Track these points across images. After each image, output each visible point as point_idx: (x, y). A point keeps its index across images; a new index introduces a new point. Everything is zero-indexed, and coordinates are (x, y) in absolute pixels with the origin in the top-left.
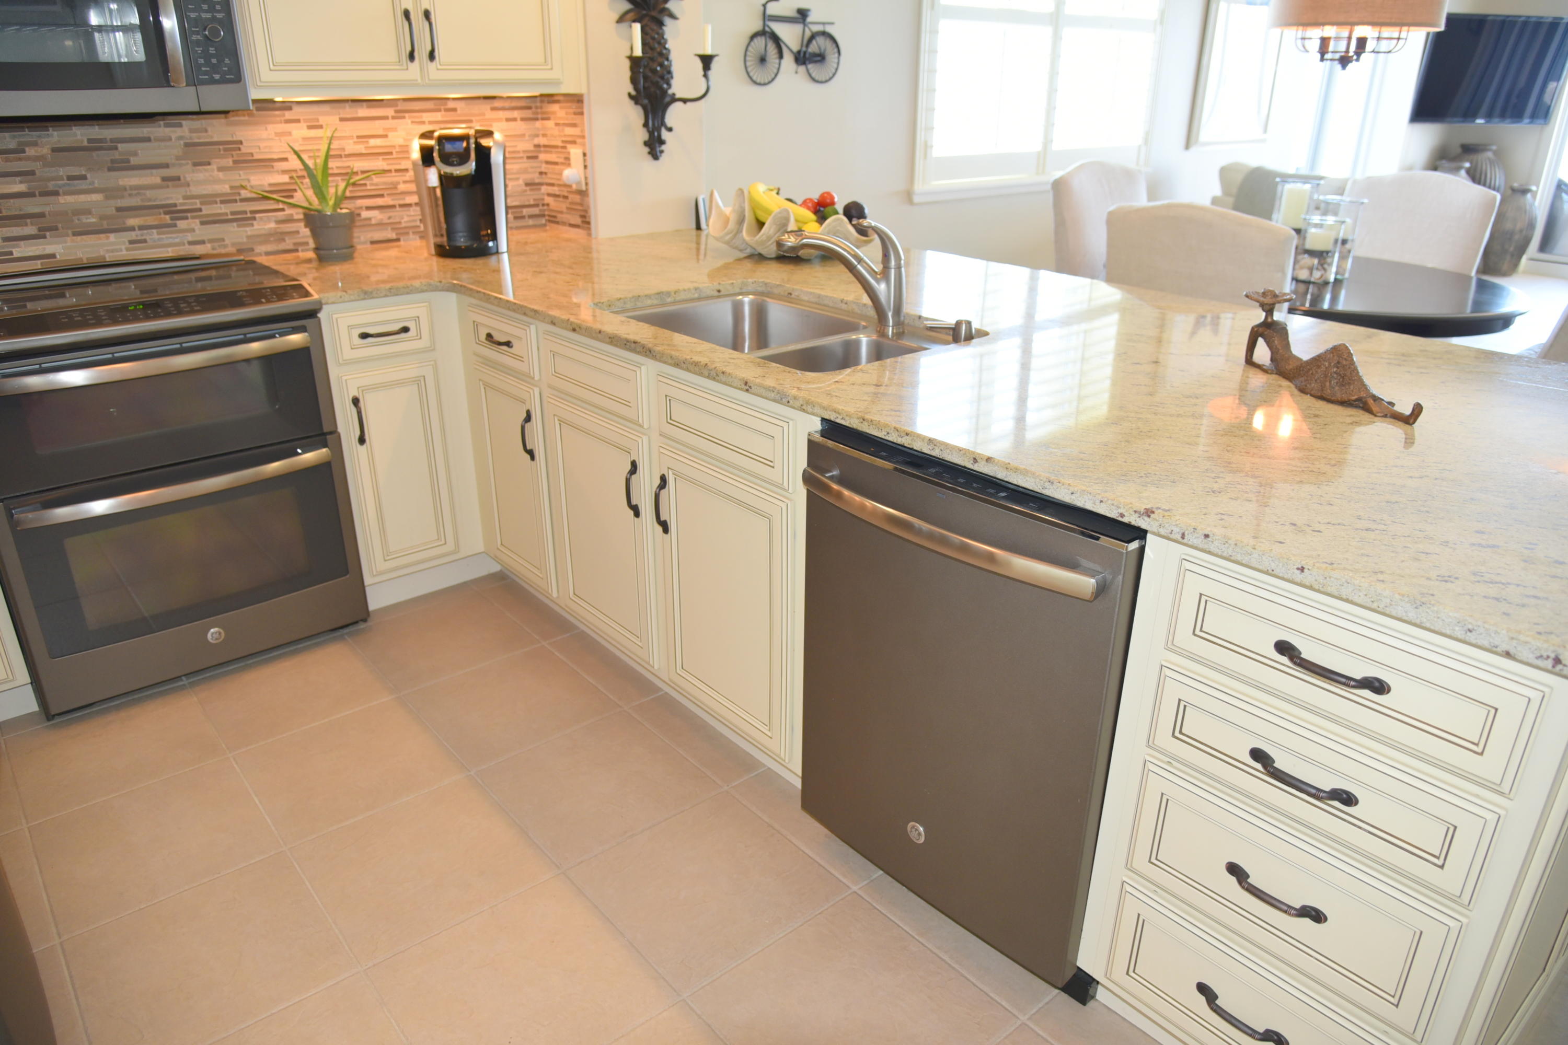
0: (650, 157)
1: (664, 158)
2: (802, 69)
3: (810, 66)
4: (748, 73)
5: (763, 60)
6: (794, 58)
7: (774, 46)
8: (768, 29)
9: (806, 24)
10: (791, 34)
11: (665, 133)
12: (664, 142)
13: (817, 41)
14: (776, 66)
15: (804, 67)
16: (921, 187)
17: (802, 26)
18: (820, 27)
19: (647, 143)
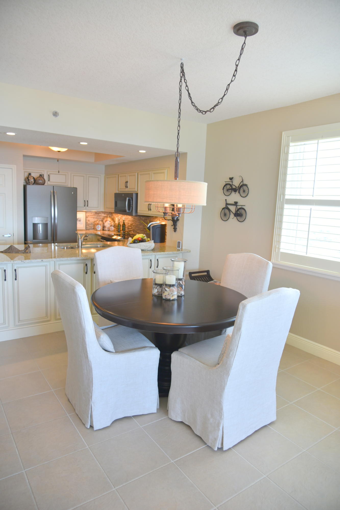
0: (174, 231)
1: (177, 232)
2: (235, 218)
3: (237, 217)
4: (221, 218)
5: (225, 215)
6: (233, 215)
7: (228, 211)
8: (227, 207)
9: (237, 206)
10: (233, 208)
11: (177, 227)
12: (177, 229)
13: (240, 210)
14: (229, 216)
15: (236, 217)
16: (274, 261)
17: (235, 206)
18: (241, 207)
19: (174, 228)
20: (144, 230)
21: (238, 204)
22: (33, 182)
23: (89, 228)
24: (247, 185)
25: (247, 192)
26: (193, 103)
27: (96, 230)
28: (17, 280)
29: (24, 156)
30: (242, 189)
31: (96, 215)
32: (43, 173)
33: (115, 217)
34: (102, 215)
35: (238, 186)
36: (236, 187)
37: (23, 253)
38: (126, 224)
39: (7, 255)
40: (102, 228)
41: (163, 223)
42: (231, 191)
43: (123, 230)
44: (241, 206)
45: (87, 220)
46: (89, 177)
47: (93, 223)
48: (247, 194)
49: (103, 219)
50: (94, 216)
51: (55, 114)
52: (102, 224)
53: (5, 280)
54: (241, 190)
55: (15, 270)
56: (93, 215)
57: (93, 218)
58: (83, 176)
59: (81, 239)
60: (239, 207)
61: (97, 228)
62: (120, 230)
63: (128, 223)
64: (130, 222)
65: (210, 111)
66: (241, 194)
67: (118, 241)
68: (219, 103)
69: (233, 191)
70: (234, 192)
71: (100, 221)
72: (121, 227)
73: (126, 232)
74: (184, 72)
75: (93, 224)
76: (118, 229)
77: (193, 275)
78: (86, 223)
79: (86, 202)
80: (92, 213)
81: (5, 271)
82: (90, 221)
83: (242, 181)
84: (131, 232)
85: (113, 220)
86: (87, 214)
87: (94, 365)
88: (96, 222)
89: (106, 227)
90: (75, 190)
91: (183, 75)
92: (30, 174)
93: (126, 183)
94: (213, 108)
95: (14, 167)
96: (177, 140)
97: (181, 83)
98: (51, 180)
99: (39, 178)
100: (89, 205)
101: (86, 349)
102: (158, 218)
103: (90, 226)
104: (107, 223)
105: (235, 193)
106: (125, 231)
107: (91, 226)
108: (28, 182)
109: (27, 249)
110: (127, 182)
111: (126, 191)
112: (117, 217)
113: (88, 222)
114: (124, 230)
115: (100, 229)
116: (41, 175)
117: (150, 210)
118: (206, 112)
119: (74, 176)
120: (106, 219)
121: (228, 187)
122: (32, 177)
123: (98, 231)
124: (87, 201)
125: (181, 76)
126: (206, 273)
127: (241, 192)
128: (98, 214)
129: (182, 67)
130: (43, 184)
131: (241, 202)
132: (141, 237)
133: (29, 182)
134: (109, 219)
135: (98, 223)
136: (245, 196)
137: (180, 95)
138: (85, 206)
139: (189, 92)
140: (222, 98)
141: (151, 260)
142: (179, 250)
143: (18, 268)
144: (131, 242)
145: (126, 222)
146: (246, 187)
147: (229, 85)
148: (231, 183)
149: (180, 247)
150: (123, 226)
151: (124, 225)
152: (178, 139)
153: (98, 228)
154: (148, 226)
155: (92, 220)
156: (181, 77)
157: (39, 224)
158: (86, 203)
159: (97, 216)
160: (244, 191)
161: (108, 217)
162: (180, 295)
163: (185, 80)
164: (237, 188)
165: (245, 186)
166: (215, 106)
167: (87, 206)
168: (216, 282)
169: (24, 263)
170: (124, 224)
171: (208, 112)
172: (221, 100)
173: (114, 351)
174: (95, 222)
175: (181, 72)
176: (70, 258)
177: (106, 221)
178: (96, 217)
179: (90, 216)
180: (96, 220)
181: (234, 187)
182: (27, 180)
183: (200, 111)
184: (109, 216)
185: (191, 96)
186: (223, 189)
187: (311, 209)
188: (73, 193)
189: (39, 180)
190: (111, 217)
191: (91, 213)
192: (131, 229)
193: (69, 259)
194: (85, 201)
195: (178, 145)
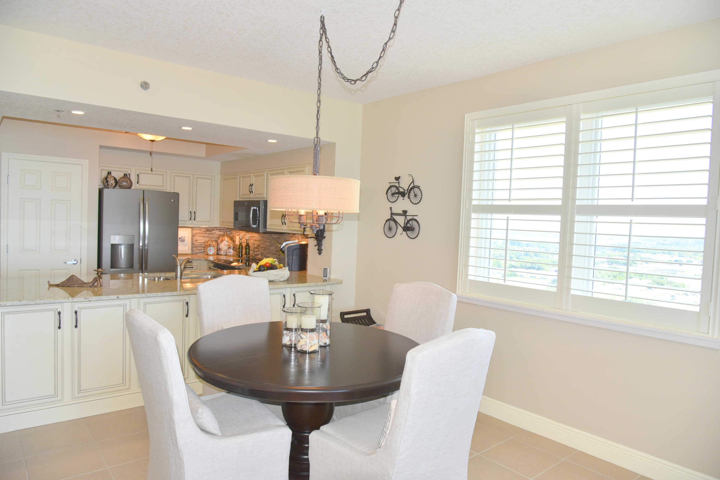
0: (318, 254)
1: (322, 254)
3: (407, 232)
4: (385, 233)
5: (390, 229)
6: (402, 229)
7: (394, 224)
8: (392, 218)
9: (406, 216)
10: (401, 220)
11: (323, 247)
12: (322, 250)
13: (411, 222)
14: (395, 231)
15: (405, 232)
16: (460, 293)
17: (404, 217)
18: (411, 217)
19: (318, 250)
20: (277, 253)
21: (407, 214)
22: (114, 185)
23: (196, 251)
24: (419, 187)
25: (420, 197)
26: (338, 70)
27: (208, 255)
28: (77, 328)
29: (101, 147)
30: (412, 192)
31: (207, 232)
32: (129, 173)
33: (236, 236)
34: (216, 233)
35: (407, 188)
36: (404, 190)
37: (90, 287)
38: (250, 245)
39: (64, 290)
40: (216, 251)
41: (304, 243)
42: (397, 195)
43: (246, 253)
44: (413, 216)
45: (194, 240)
46: (197, 178)
47: (202, 244)
48: (420, 199)
49: (218, 238)
50: (204, 234)
51: (145, 86)
52: (215, 245)
53: (59, 328)
54: (411, 194)
55: (76, 312)
56: (203, 232)
57: (203, 237)
58: (189, 177)
59: (181, 265)
60: (409, 218)
61: (209, 252)
62: (242, 254)
63: (254, 244)
64: (256, 243)
65: (360, 79)
66: (411, 199)
67: (239, 268)
68: (373, 68)
69: (400, 196)
70: (402, 196)
71: (212, 241)
72: (243, 250)
73: (251, 257)
74: (325, 29)
75: (203, 246)
76: (239, 252)
77: (346, 316)
78: (193, 244)
79: (193, 214)
80: (201, 230)
81: (59, 313)
82: (198, 241)
83: (413, 182)
84: (258, 256)
85: (232, 239)
86: (195, 232)
87: (186, 457)
88: (207, 242)
89: (221, 250)
90: (176, 196)
91: (323, 32)
92: (109, 173)
93: (250, 187)
94: (365, 75)
95: (86, 163)
96: (316, 120)
97: (321, 42)
98: (140, 182)
99: (123, 179)
100: (196, 219)
101: (175, 431)
102: (295, 236)
103: (198, 248)
104: (224, 245)
105: (403, 198)
106: (248, 256)
107: (200, 248)
108: (106, 184)
109: (97, 281)
110: (252, 184)
111: (250, 198)
112: (238, 235)
113: (196, 242)
114: (248, 254)
115: (214, 252)
116: (127, 174)
117: (284, 224)
118: (355, 81)
119: (175, 176)
120: (223, 238)
121: (394, 190)
122: (113, 177)
123: (210, 255)
124: (195, 212)
125: (321, 32)
126: (365, 314)
127: (411, 197)
128: (211, 231)
129: (322, 22)
130: (130, 188)
131: (412, 210)
132: (270, 262)
133: (108, 185)
134: (226, 239)
135: (209, 244)
136: (417, 203)
137: (320, 59)
138: (190, 219)
139: (333, 55)
140: (377, 62)
141: (284, 296)
142: (325, 281)
143: (81, 309)
144: (256, 270)
145: (251, 242)
146: (419, 190)
147: (386, 44)
148: (397, 185)
149: (327, 277)
150: (246, 249)
151: (248, 247)
152: (318, 119)
153: (210, 250)
154: (282, 247)
155: (201, 240)
156: (321, 34)
157: (120, 245)
158: (193, 216)
159: (209, 234)
160: (415, 196)
161: (226, 235)
162: (324, 344)
163: (326, 38)
164: (406, 192)
165: (417, 189)
166: (367, 74)
167: (194, 220)
168: (379, 326)
169: (90, 301)
170: (248, 245)
171: (358, 81)
172: (375, 64)
173: (220, 434)
174: (205, 242)
175: (321, 28)
176: (162, 293)
177: (222, 241)
178: (206, 235)
179: (198, 235)
180: (207, 239)
181: (401, 190)
182: (105, 181)
183: (348, 79)
184: (226, 233)
185: (335, 60)
186: (387, 193)
187: (508, 217)
188: (172, 200)
189: (123, 181)
190: (229, 235)
191: (199, 230)
192: (257, 253)
193: (159, 294)
194: (191, 212)
195: (318, 127)
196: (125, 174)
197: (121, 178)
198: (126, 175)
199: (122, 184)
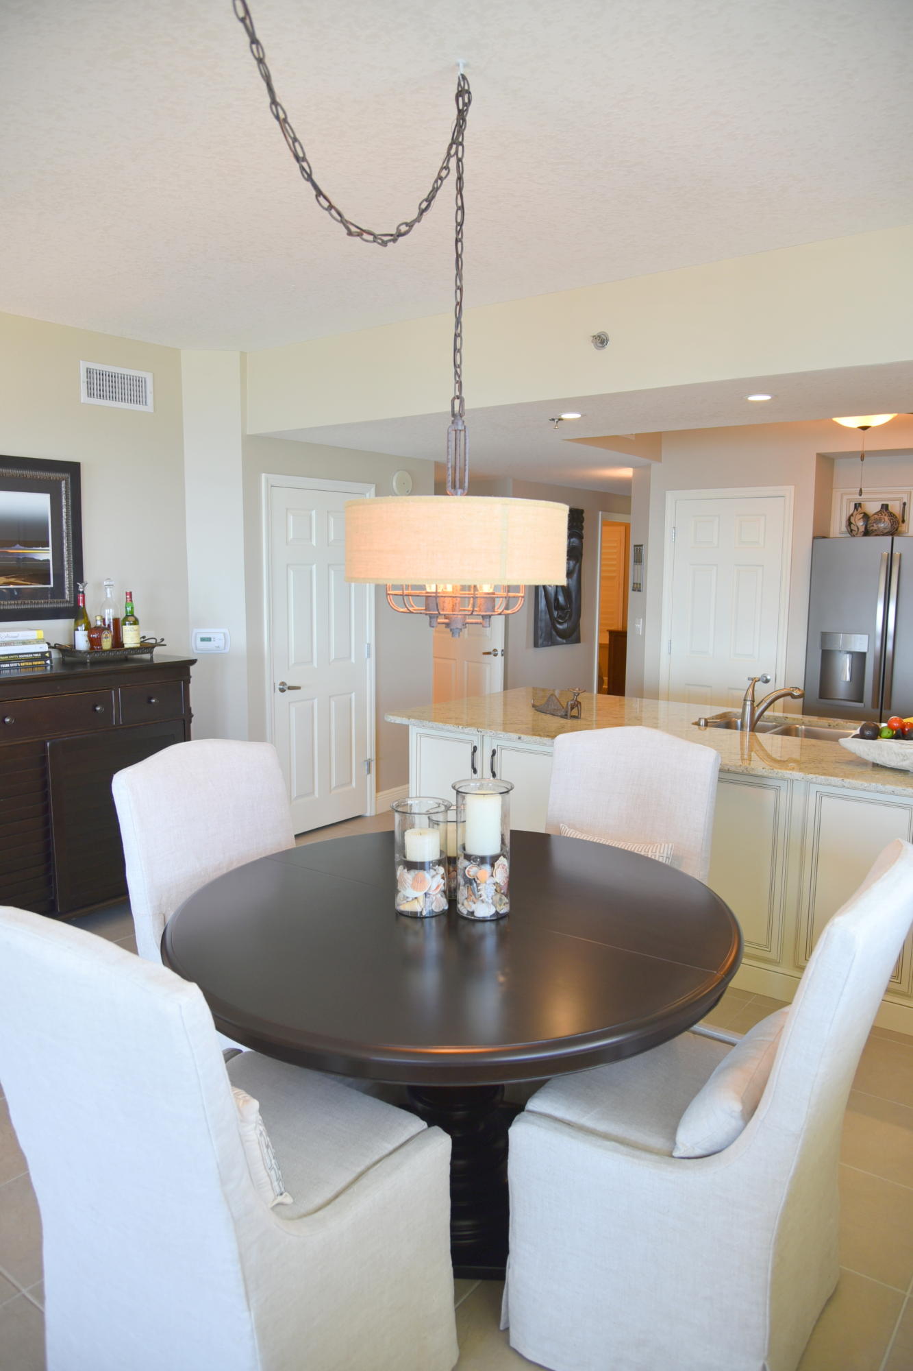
22: (862, 529)
28: (495, 778)
29: (822, 456)
32: (905, 500)
51: (601, 341)
55: (494, 753)
81: (475, 749)
92: (857, 506)
95: (789, 490)
99: (876, 516)
122: (862, 513)
130: (895, 533)
143: (502, 748)
189: (879, 521)
196: (883, 505)
197: (875, 514)
198: (884, 507)
199: (873, 526)
